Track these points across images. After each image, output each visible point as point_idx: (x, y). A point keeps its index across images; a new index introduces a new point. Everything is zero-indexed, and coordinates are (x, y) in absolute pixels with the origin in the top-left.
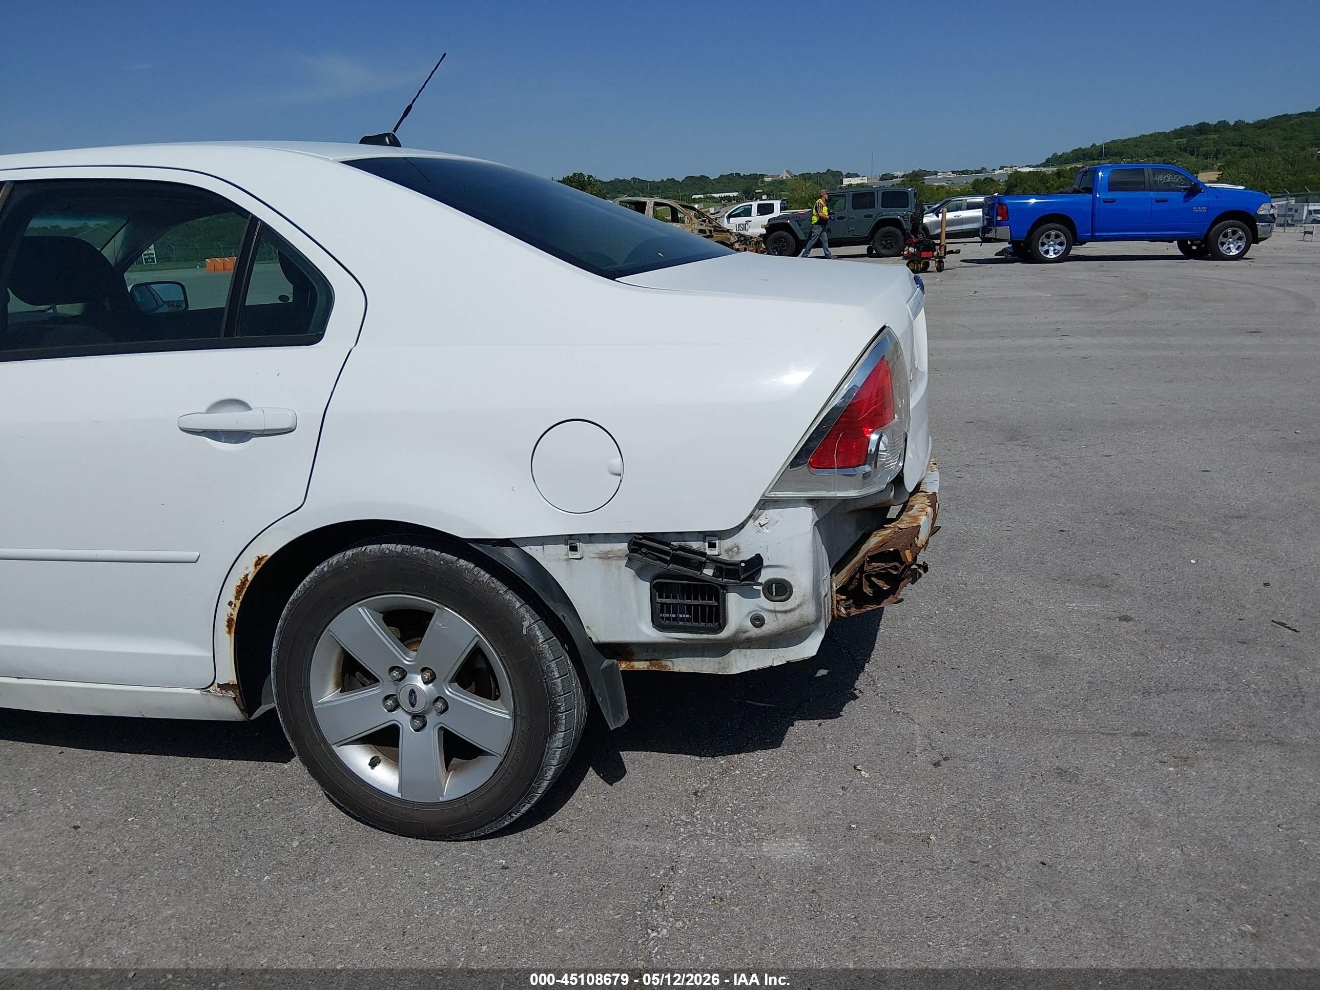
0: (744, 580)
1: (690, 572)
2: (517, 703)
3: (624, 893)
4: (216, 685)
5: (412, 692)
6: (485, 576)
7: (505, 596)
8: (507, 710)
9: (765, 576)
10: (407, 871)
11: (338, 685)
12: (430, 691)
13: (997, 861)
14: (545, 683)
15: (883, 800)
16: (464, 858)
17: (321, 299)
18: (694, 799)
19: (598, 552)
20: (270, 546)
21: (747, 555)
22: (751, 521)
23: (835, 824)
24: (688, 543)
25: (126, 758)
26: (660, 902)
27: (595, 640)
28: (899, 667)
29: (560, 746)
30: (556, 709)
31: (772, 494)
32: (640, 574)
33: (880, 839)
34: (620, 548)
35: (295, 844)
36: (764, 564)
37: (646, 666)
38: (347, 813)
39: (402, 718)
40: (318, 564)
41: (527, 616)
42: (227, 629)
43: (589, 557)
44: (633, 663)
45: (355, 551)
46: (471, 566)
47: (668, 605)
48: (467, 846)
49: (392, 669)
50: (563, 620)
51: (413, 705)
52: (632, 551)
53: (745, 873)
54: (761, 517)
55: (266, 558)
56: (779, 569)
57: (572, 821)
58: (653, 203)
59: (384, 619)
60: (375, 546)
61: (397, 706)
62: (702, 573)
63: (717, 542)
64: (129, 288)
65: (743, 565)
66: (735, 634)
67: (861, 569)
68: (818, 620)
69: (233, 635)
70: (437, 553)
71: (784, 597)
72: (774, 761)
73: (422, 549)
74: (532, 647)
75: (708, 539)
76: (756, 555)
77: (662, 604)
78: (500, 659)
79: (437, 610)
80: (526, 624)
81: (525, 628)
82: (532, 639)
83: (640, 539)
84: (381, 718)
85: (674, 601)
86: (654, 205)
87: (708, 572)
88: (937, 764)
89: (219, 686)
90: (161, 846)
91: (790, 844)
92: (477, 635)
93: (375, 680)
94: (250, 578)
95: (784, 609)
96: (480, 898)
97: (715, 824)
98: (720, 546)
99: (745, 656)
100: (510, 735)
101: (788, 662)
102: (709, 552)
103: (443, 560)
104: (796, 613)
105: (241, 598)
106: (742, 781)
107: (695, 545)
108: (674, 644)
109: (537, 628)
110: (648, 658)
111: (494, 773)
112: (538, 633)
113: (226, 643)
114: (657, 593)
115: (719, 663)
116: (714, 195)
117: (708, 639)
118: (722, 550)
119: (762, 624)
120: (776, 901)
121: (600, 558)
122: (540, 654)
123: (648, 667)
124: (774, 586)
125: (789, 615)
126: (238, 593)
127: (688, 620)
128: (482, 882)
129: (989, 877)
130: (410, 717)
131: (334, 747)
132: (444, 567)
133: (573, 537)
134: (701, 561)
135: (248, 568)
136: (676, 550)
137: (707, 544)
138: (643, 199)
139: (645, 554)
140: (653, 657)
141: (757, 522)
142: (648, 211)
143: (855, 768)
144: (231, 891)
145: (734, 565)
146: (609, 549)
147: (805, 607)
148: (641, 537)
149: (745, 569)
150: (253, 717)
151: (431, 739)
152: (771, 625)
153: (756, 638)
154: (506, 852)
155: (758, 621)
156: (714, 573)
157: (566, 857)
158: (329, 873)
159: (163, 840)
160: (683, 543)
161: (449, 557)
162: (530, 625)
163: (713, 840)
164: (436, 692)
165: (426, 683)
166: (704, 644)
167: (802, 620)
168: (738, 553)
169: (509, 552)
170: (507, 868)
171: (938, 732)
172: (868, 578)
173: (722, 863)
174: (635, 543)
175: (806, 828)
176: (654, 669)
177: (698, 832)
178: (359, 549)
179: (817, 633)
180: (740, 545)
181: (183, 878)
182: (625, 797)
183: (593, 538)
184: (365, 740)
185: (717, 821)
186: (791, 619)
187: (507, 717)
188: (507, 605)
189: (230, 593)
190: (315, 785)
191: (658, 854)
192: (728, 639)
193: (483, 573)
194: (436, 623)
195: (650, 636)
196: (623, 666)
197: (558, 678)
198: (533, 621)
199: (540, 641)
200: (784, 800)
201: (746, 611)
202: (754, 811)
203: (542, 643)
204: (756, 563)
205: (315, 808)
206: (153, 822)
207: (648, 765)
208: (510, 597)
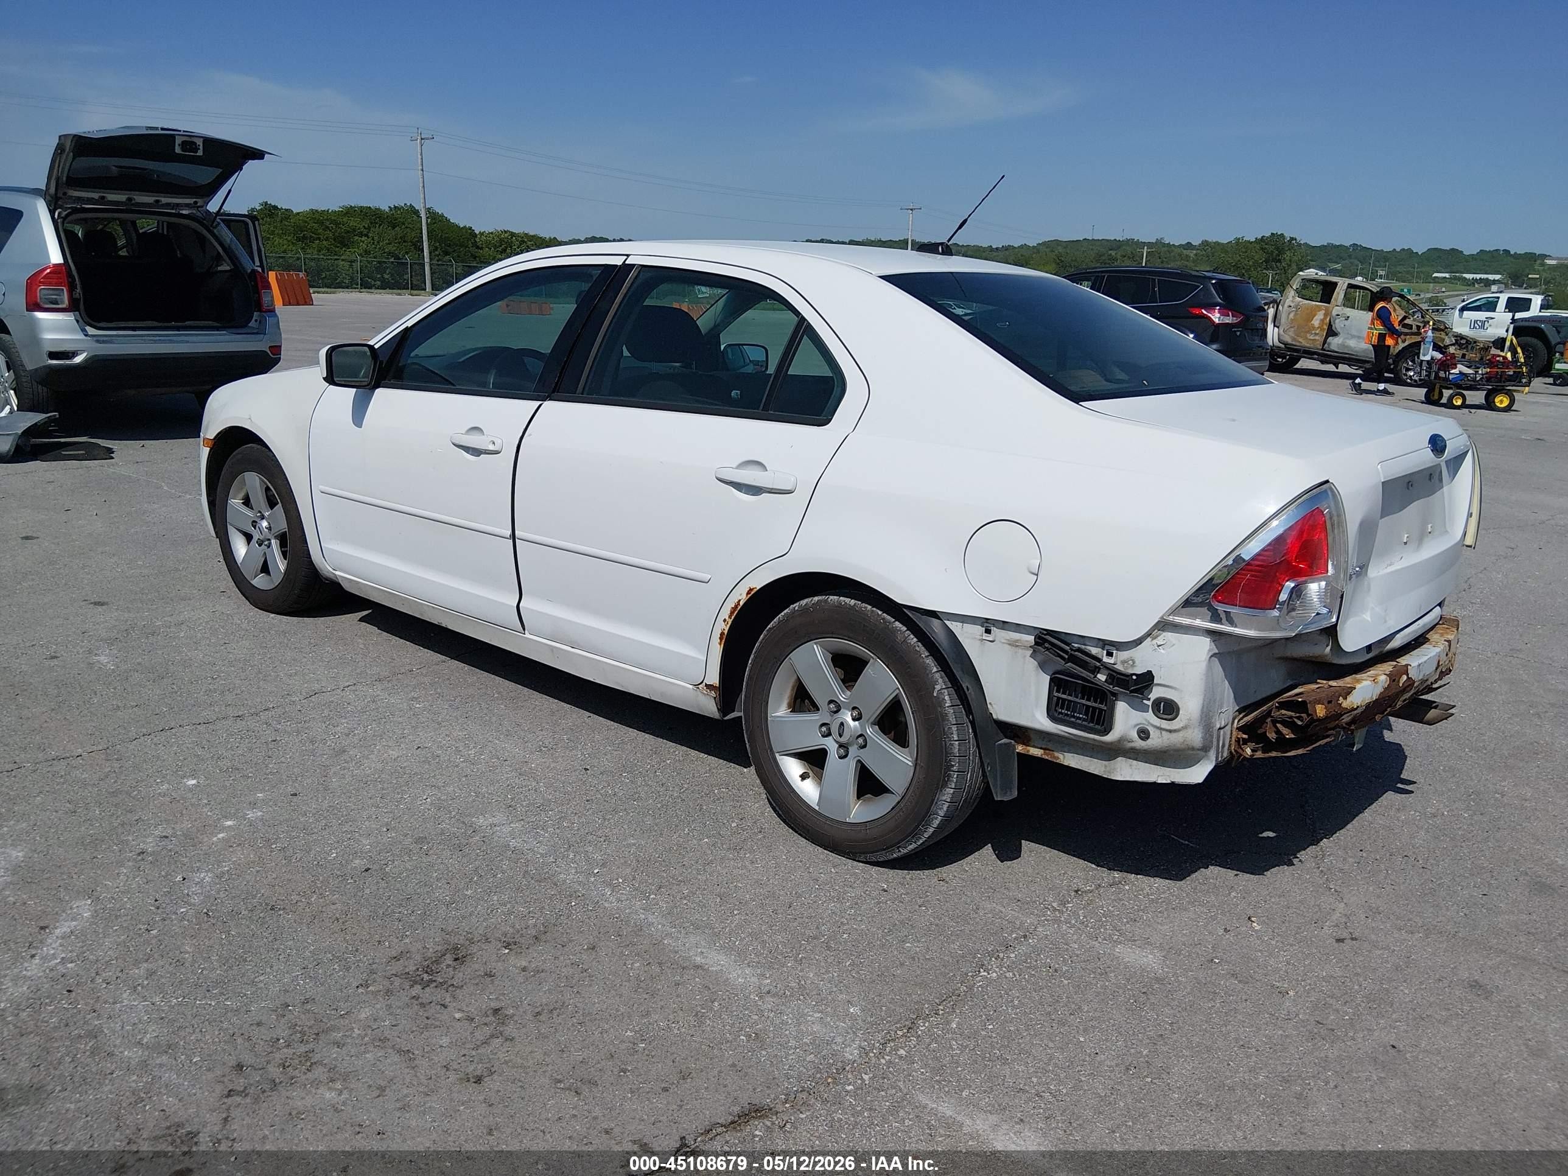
0: (1131, 692)
1: (1085, 673)
2: (919, 754)
3: (974, 938)
4: (704, 684)
5: (842, 724)
6: (913, 639)
7: (925, 660)
8: (911, 757)
9: (1156, 693)
10: (808, 868)
11: (789, 706)
12: (855, 726)
13: (1346, 1030)
14: (944, 743)
15: (1260, 951)
16: (855, 874)
17: (837, 391)
18: (1072, 894)
19: (1008, 638)
20: (759, 581)
21: (1140, 670)
22: (1149, 639)
23: (1198, 954)
24: (1088, 647)
25: (633, 733)
26: (1001, 955)
27: (995, 717)
28: (1361, 851)
29: (949, 800)
30: (949, 767)
31: (1171, 618)
32: (1042, 666)
33: (1236, 978)
34: (1027, 639)
35: (734, 825)
36: (1155, 682)
37: (1040, 753)
38: (779, 816)
39: (831, 745)
40: (793, 604)
41: (940, 681)
42: (719, 641)
43: (1001, 642)
44: (1028, 748)
45: (820, 598)
46: (905, 629)
47: (1064, 700)
48: (862, 866)
49: (831, 702)
50: (966, 690)
51: (841, 736)
52: (1036, 643)
53: (1088, 960)
54: (1159, 638)
55: (755, 590)
56: (1170, 689)
57: (955, 877)
58: (1346, 284)
59: (832, 659)
60: (835, 597)
61: (829, 734)
62: (1096, 677)
63: (1114, 652)
64: (722, 347)
65: (1134, 677)
66: (1119, 741)
67: (1269, 713)
68: (1205, 749)
69: (722, 646)
70: (880, 613)
71: (1170, 717)
72: (1169, 890)
73: (869, 607)
74: (939, 709)
75: (1107, 647)
76: (1148, 671)
77: (1058, 698)
78: (913, 713)
79: (872, 660)
80: (938, 687)
81: (936, 690)
82: (940, 702)
83: (1045, 635)
84: (814, 740)
85: (1070, 698)
86: (1348, 287)
87: (1102, 677)
88: (1340, 941)
89: (706, 685)
90: (639, 799)
91: (1144, 954)
92: (898, 688)
93: (816, 708)
94: (741, 603)
95: (1168, 728)
96: (856, 904)
97: (1081, 918)
98: (1116, 656)
99: (1131, 765)
100: (909, 780)
101: (1173, 783)
102: (1106, 659)
103: (883, 619)
104: (1181, 734)
105: (733, 617)
106: (1127, 895)
107: (1094, 651)
108: (1063, 737)
109: (946, 693)
110: (1043, 747)
111: (892, 809)
112: (947, 698)
113: (717, 651)
114: (1055, 688)
115: (1106, 766)
116: (1464, 275)
117: (1094, 740)
118: (1118, 660)
119: (1148, 737)
120: (1105, 987)
121: (1010, 644)
122: (944, 717)
123: (1042, 755)
124: (1162, 704)
125: (1174, 735)
126: (732, 613)
127: (1084, 720)
128: (862, 894)
129: (1327, 1038)
130: (837, 746)
131: (777, 755)
132: (882, 625)
133: (989, 621)
134: (1096, 666)
135: (741, 596)
136: (1075, 651)
137: (1105, 652)
138: (1334, 279)
139: (1048, 649)
140: (1048, 747)
141: (1155, 641)
142: (1338, 294)
143: (1249, 918)
144: (679, 841)
145: (1127, 676)
146: (1018, 638)
147: (1190, 731)
148: (1045, 632)
149: (1136, 682)
150: (726, 718)
151: (849, 767)
152: (1156, 740)
153: (1140, 750)
154: (890, 880)
155: (1144, 734)
156: (1106, 679)
157: (938, 900)
158: (752, 851)
159: (643, 795)
160: (1083, 647)
161: (889, 617)
162: (941, 689)
163: (1073, 929)
164: (859, 729)
165: (854, 720)
166: (1093, 745)
167: (1185, 743)
168: (1133, 666)
169: (935, 623)
170: (886, 891)
171: (1363, 917)
172: (1274, 722)
173: (1071, 947)
174: (1040, 637)
175: (1167, 947)
176: (1047, 758)
177: (1063, 919)
178: (824, 597)
179: (1206, 762)
180: (1136, 660)
181: (649, 823)
182: (1010, 874)
183: (1006, 626)
184: (801, 756)
185: (1085, 917)
186: (1176, 739)
187: (910, 763)
188: (925, 668)
189: (725, 613)
190: (762, 790)
191: (1018, 923)
192: (1112, 743)
193: (912, 636)
194: (868, 670)
195: (1043, 725)
196: (1020, 748)
197: (956, 741)
198: (944, 687)
199: (947, 705)
200: (1160, 921)
201: (1134, 722)
202: (1125, 920)
203: (948, 707)
204: (1146, 680)
205: (757, 805)
206: (639, 781)
207: (1044, 858)
208: (930, 662)
